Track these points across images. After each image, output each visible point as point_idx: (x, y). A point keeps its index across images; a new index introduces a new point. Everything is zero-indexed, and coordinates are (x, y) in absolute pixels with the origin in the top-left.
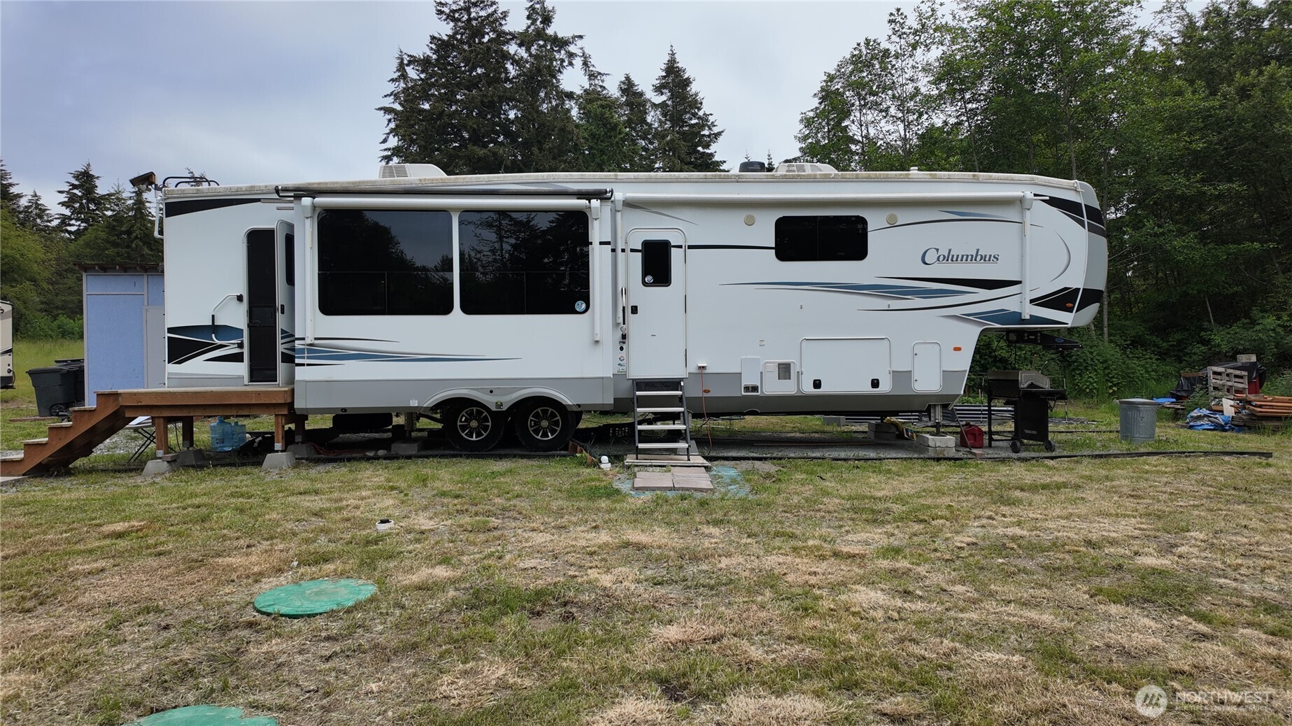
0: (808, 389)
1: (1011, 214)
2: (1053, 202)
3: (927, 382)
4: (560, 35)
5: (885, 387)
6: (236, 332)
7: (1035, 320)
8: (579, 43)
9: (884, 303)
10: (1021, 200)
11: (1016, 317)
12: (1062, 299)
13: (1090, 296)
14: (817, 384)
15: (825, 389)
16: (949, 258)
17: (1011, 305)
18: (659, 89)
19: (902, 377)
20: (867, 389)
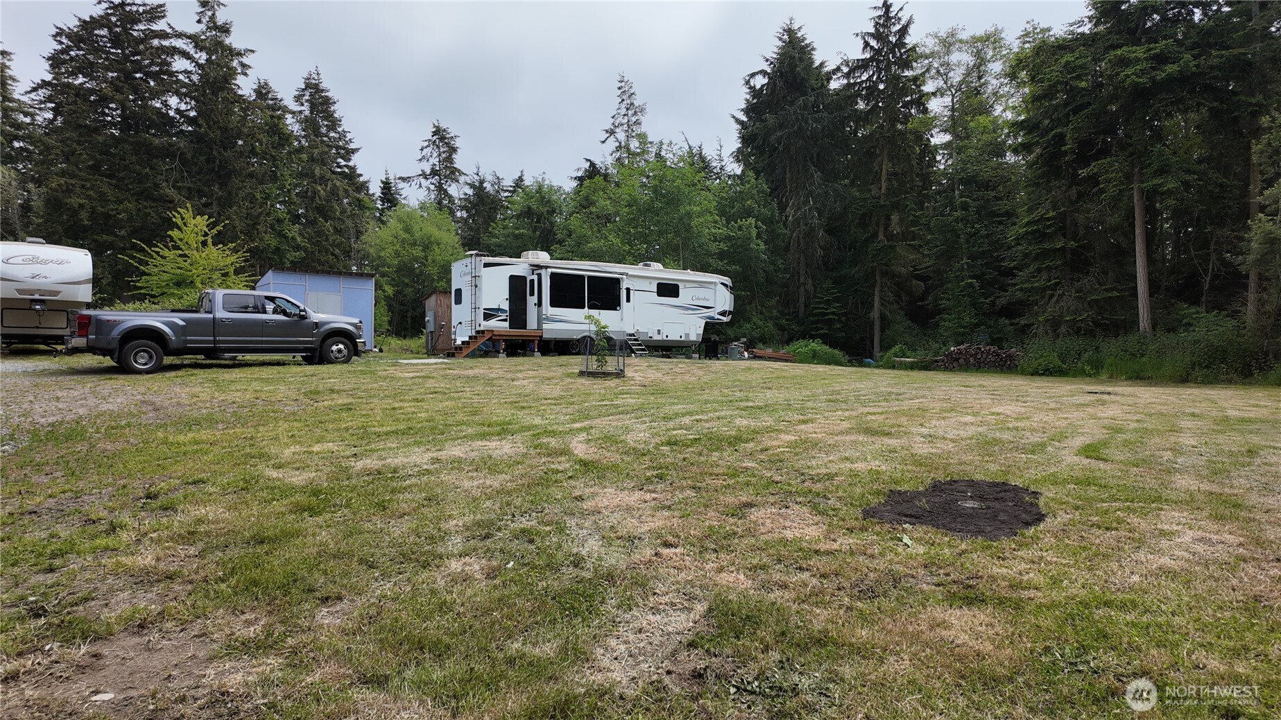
0: (665, 338)
1: (712, 286)
2: (722, 284)
3: (693, 338)
4: (234, 46)
5: (683, 339)
6: (503, 311)
7: (718, 319)
8: (251, 56)
9: (683, 312)
10: (715, 283)
11: (713, 318)
12: (723, 314)
13: (730, 313)
14: (667, 337)
15: (668, 339)
16: (698, 299)
17: (712, 314)
18: (298, 99)
19: (687, 335)
20: (679, 339)
